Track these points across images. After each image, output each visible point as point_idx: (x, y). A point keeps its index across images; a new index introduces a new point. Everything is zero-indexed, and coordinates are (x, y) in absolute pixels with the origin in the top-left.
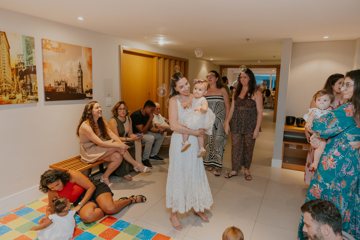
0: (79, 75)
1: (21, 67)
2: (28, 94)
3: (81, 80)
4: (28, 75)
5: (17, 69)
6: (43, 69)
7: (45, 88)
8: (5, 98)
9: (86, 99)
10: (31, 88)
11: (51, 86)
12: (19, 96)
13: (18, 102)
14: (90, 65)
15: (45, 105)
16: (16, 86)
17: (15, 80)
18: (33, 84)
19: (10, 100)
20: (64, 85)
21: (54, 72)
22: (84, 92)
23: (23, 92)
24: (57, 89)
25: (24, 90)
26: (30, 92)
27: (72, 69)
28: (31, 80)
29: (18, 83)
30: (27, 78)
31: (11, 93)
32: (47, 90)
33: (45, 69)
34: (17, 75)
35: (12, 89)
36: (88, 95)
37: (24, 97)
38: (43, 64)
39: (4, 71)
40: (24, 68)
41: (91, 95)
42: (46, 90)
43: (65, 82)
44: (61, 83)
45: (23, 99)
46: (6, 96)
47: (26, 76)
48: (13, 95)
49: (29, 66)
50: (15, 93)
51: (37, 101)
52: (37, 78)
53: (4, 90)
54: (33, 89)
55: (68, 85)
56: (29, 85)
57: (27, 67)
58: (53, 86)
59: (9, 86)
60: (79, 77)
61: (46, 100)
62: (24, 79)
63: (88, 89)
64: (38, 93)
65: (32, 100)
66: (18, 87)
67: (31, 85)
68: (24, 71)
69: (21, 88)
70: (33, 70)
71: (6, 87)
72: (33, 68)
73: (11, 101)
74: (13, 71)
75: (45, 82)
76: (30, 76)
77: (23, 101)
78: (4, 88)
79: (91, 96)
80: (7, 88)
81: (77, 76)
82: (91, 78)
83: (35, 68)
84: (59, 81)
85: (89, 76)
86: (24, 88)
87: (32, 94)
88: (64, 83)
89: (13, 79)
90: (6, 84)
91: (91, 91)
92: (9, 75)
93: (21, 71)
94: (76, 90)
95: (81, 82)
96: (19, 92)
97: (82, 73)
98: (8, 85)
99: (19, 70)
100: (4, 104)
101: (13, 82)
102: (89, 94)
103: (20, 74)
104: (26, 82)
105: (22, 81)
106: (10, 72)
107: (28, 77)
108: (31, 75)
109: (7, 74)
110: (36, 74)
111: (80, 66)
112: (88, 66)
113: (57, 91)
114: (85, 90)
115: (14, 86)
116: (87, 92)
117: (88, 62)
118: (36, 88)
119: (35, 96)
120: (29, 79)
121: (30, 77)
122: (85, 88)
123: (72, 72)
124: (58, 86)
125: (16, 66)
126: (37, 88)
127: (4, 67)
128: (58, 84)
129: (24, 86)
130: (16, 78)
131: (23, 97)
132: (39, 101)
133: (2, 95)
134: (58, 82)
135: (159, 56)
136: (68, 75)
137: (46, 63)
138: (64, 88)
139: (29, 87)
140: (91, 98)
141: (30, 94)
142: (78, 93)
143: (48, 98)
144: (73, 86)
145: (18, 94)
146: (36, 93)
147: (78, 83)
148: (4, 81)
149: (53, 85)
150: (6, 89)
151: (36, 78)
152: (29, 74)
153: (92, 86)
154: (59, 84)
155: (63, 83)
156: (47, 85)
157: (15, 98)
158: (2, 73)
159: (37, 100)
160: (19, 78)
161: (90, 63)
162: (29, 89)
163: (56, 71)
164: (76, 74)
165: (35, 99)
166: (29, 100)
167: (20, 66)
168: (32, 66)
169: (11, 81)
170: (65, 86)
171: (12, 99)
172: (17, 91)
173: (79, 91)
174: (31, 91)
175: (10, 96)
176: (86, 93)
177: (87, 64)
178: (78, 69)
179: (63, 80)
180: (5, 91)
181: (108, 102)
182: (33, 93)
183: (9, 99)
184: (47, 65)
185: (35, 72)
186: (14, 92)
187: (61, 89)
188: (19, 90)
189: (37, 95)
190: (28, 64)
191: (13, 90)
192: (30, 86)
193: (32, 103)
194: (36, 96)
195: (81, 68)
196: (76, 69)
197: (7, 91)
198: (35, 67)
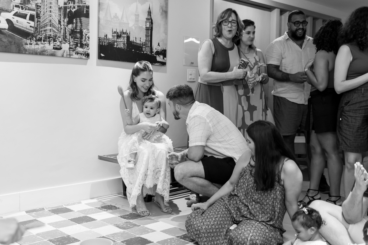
0: (148, 26)
1: (71, 7)
2: (77, 45)
3: (150, 34)
4: (78, 19)
5: (65, 8)
6: (99, 11)
7: (99, 39)
8: (49, 47)
9: (156, 64)
10: (81, 38)
11: (108, 38)
12: (66, 47)
13: (63, 54)
14: (165, 12)
15: (98, 65)
16: (62, 32)
17: (62, 24)
18: (85, 31)
19: (54, 50)
20: (126, 38)
21: (112, 17)
22: (154, 53)
23: (71, 41)
24: (116, 44)
25: (72, 39)
26: (79, 42)
27: (138, 15)
28: (81, 26)
29: (65, 29)
30: (76, 23)
31: (56, 41)
32: (102, 43)
33: (101, 12)
34: (65, 17)
35: (58, 35)
36: (160, 58)
37: (72, 48)
38: (99, 4)
39: (50, 9)
40: (74, 7)
41: (164, 58)
42: (100, 42)
43: (127, 34)
44: (121, 35)
45: (71, 51)
46: (49, 43)
47: (76, 20)
48: (58, 43)
49: (80, 6)
50: (60, 42)
51: (87, 57)
52: (90, 24)
53: (48, 36)
54: (84, 39)
55: (131, 39)
56: (78, 32)
57: (78, 6)
58: (110, 38)
59: (54, 31)
60: (147, 29)
61: (100, 57)
62: (73, 23)
63: (160, 49)
64: (90, 46)
65: (81, 54)
66: (66, 33)
67: (81, 32)
68: (74, 11)
69: (68, 35)
70: (85, 12)
71: (50, 32)
72: (85, 8)
73: (55, 52)
74: (61, 10)
75: (100, 30)
76: (80, 20)
77: (70, 55)
78: (48, 33)
79: (163, 61)
80: (52, 34)
81: (144, 27)
82: (166, 32)
83: (88, 10)
84: (118, 31)
85: (162, 29)
86: (72, 35)
87: (82, 46)
88: (126, 36)
89: (60, 22)
90: (51, 28)
91: (163, 53)
92: (55, 16)
93: (70, 11)
94: (142, 48)
95: (150, 37)
96: (66, 41)
97: (152, 23)
98: (54, 29)
99: (68, 10)
100: (47, 55)
101: (60, 26)
102: (162, 57)
103: (68, 15)
104: (76, 29)
105: (70, 26)
106: (57, 12)
107: (78, 21)
108: (82, 18)
109: (53, 14)
110: (89, 18)
111: (150, 13)
112: (162, 14)
113: (115, 46)
114: (155, 51)
115: (60, 32)
116: (158, 53)
117: (162, 8)
118: (87, 38)
119: (85, 50)
120: (79, 24)
121: (81, 22)
122: (156, 48)
123: (137, 21)
124: (117, 38)
125: (65, 4)
126: (89, 39)
127: (51, 4)
128: (117, 35)
129: (73, 33)
130: (64, 21)
131: (70, 48)
132: (90, 57)
133: (46, 42)
134: (117, 33)
135: (283, 7)
136: (131, 24)
137: (102, 3)
138: (126, 43)
139: (78, 35)
140: (164, 64)
141: (79, 45)
142: (145, 52)
143: (102, 55)
144: (138, 42)
145: (65, 43)
146: (88, 45)
147: (145, 38)
148: (49, 23)
149: (110, 36)
150: (50, 35)
151: (88, 24)
152: (80, 17)
153: (166, 45)
154: (119, 36)
155: (123, 35)
156: (102, 36)
157: (61, 49)
158: (48, 12)
159: (88, 55)
160: (67, 22)
161: (164, 9)
162: (78, 38)
163: (116, 17)
164: (143, 24)
165: (85, 54)
166: (77, 53)
167: (69, 5)
168: (84, 6)
169: (57, 25)
170: (127, 40)
171: (56, 49)
172: (64, 39)
173: (146, 51)
174: (81, 41)
175: (54, 45)
176: (156, 55)
177: (160, 10)
178: (146, 16)
179: (124, 31)
180: (49, 38)
181: (191, 75)
182: (84, 44)
183: (54, 48)
184: (103, 7)
185: (87, 15)
186: (60, 39)
187: (121, 44)
188: (66, 38)
189: (88, 48)
190: (80, 2)
191: (59, 37)
192: (80, 34)
193: (80, 58)
194: (87, 50)
195: (151, 16)
196: (144, 17)
197: (52, 37)
198: (88, 7)
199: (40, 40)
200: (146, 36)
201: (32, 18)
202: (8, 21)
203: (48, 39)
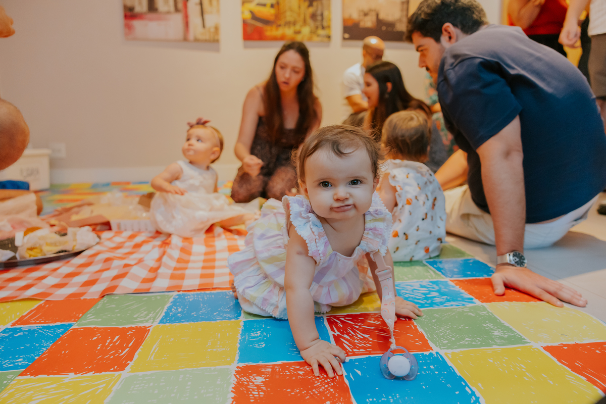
2: (317, 28)
3: (406, 8)
7: (344, 20)
8: (289, 32)
10: (322, 19)
11: (353, 18)
13: (303, 38)
15: (343, 46)
16: (302, 17)
17: (302, 8)
18: (326, 13)
19: (294, 35)
20: (375, 16)
23: (311, 24)
24: (362, 23)
25: (312, 22)
28: (322, 8)
29: (306, 12)
30: (317, 6)
34: (305, 1)
42: (345, 23)
43: (376, 11)
44: (368, 13)
45: (311, 35)
48: (298, 28)
50: (300, 26)
51: (329, 40)
53: (288, 21)
54: (325, 21)
55: (382, 17)
56: (319, 14)
58: (355, 18)
60: (403, 3)
61: (344, 39)
62: (313, 6)
64: (332, 28)
65: (323, 36)
66: (306, 17)
67: (322, 15)
69: (309, 18)
73: (295, 37)
75: (344, 11)
77: (311, 38)
78: (288, 19)
81: (399, 2)
84: (366, 9)
87: (323, 28)
88: (374, 13)
89: (299, 7)
95: (406, 12)
96: (306, 24)
104: (316, 12)
105: (311, 9)
107: (319, 3)
118: (329, 20)
119: (326, 32)
120: (320, 7)
121: (322, 5)
124: (364, 17)
126: (331, 20)
128: (364, 13)
129: (314, 16)
130: (304, 5)
131: (311, 31)
132: (332, 39)
133: (285, 27)
134: (364, 11)
138: (374, 21)
139: (319, 18)
141: (320, 28)
143: (347, 36)
144: (390, 19)
145: (305, 27)
146: (329, 27)
147: (400, 14)
149: (355, 16)
151: (329, 5)
154: (366, 14)
156: (347, 16)
157: (300, 33)
159: (329, 37)
160: (308, 5)
162: (319, 22)
165: (326, 36)
166: (318, 36)
169: (297, 10)
170: (376, 18)
171: (296, 33)
172: (304, 23)
173: (400, 27)
174: (322, 23)
179: (372, 9)
182: (325, 27)
186: (300, 23)
187: (369, 23)
188: (306, 21)
189: (329, 30)
193: (323, 41)
194: (328, 32)
199: (280, 26)
200: (402, 10)
201: (272, 6)
202: (252, 12)
203: (288, 24)
